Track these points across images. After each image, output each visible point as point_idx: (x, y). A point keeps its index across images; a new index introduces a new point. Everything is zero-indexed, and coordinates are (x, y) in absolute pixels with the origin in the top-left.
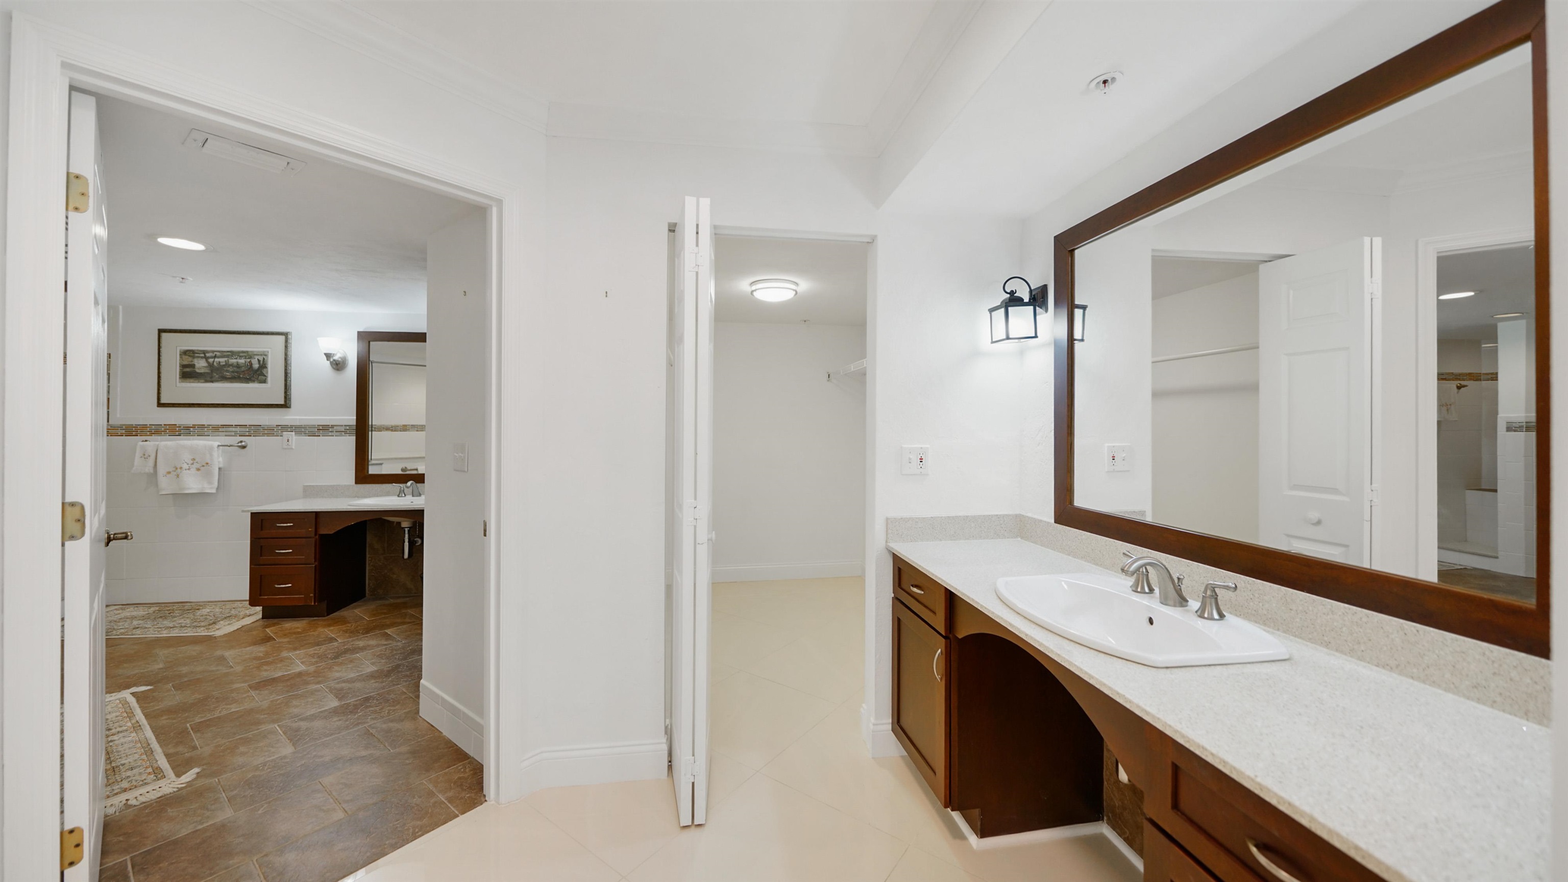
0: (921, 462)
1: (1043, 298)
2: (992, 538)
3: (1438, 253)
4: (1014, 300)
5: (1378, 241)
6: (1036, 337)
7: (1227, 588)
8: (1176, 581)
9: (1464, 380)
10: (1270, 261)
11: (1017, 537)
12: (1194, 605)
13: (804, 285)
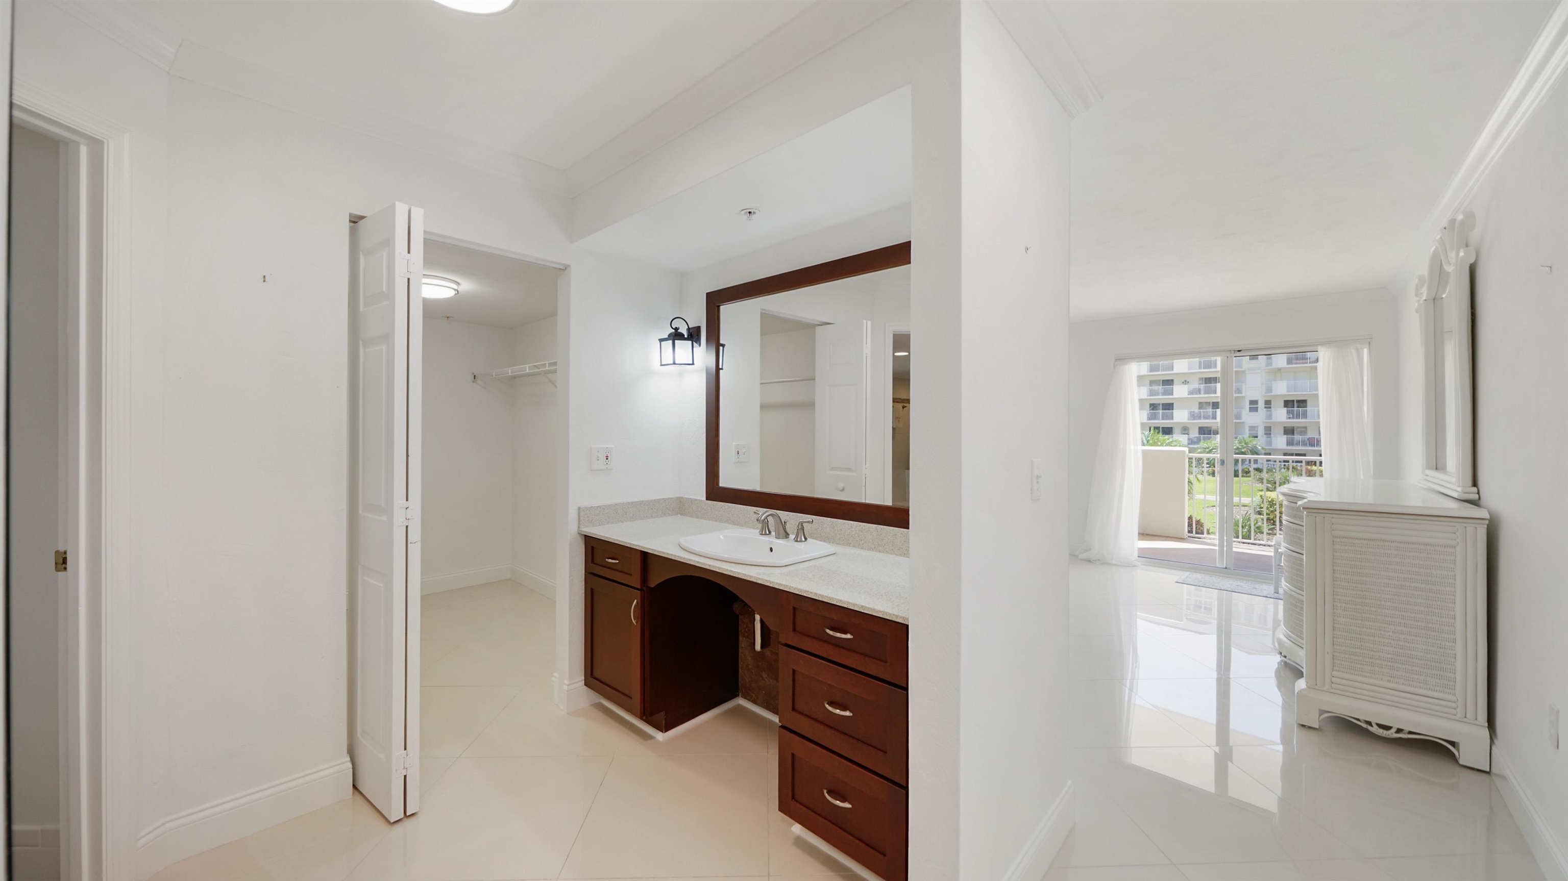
0: (607, 459)
1: (697, 336)
2: (660, 517)
3: (894, 332)
4: (676, 336)
5: (869, 323)
6: (693, 364)
7: (808, 522)
8: (783, 523)
9: (905, 403)
10: (821, 325)
11: (677, 514)
12: (792, 537)
13: (467, 286)
